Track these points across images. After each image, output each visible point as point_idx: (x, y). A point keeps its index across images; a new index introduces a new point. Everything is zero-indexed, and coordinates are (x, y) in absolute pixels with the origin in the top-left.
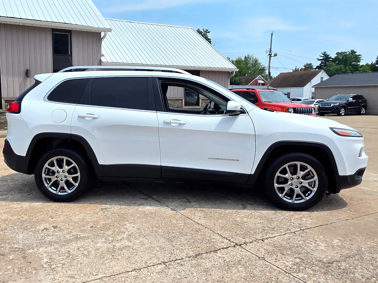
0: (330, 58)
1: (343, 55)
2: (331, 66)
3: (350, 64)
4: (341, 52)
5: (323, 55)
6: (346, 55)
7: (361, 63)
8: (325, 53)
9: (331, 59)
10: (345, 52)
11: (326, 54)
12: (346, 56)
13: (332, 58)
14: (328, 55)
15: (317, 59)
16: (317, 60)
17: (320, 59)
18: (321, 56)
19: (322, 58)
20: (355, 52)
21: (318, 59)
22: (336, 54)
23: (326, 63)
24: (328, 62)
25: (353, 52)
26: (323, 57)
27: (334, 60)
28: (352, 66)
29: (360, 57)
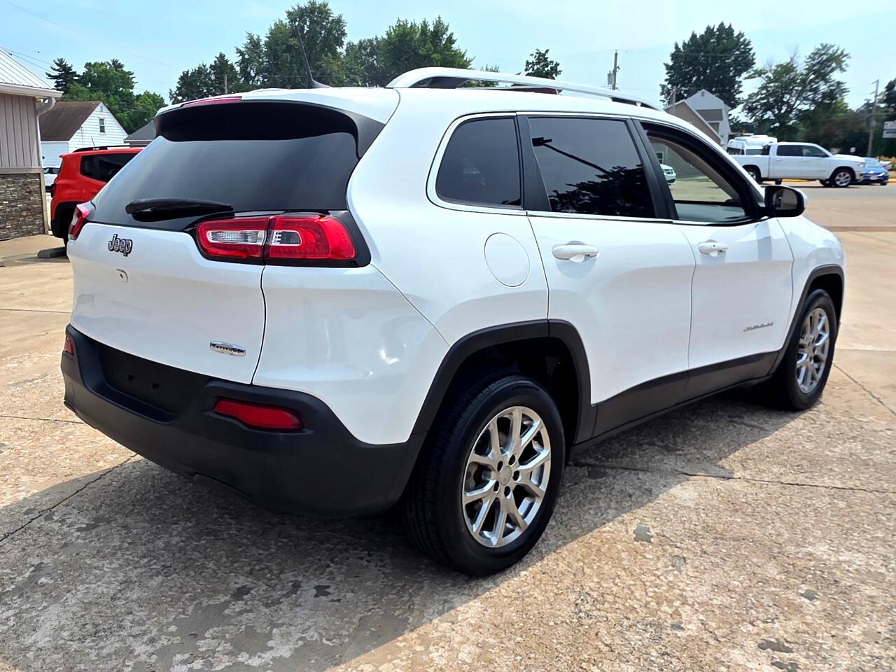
0: (74, 73)
1: (101, 69)
2: (80, 94)
3: (116, 92)
4: (96, 64)
5: (58, 68)
6: (105, 71)
7: (136, 91)
8: (61, 61)
9: (77, 78)
10: (102, 64)
11: (65, 65)
12: (107, 73)
13: (78, 76)
14: (70, 69)
15: (47, 74)
16: (47, 76)
17: (52, 74)
18: (54, 69)
19: (56, 73)
20: (121, 66)
21: (50, 75)
22: (86, 66)
23: (66, 85)
24: (72, 83)
25: (117, 65)
26: (57, 70)
27: (84, 79)
28: (120, 96)
29: (131, 76)
